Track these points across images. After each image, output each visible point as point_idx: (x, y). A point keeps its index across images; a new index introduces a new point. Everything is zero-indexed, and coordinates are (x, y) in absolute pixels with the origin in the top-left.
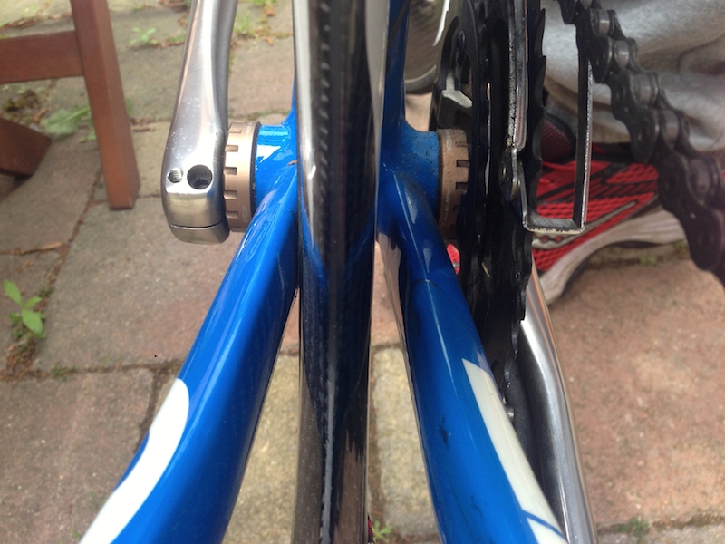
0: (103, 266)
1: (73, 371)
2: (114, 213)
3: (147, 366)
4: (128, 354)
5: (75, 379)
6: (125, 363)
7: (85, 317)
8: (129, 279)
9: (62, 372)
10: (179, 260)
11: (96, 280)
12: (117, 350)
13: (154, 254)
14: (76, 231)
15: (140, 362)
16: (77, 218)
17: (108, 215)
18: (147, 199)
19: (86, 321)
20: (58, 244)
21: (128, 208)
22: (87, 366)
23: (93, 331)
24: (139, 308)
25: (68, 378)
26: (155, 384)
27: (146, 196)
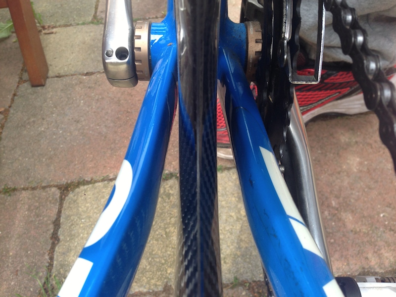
0: (29, 123)
1: (15, 190)
2: (33, 88)
3: (55, 186)
4: (45, 179)
5: (16, 195)
6: (44, 184)
7: (20, 156)
8: (44, 132)
9: (8, 190)
10: (72, 119)
11: (25, 132)
12: (39, 176)
13: (58, 115)
14: (13, 100)
15: (52, 184)
16: (13, 92)
17: (30, 90)
18: (53, 79)
19: (20, 158)
20: (2, 109)
21: (42, 85)
22: (22, 186)
23: (24, 165)
24: (50, 150)
25: (12, 194)
26: (61, 197)
27: (52, 77)
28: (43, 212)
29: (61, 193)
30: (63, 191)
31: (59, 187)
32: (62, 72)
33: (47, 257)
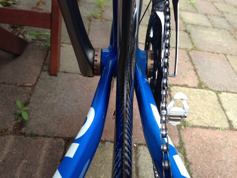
0: (47, 96)
1: (37, 135)
2: (50, 76)
3: (62, 138)
4: (56, 132)
5: (38, 139)
6: (55, 135)
7: (41, 115)
8: (56, 103)
9: (33, 135)
10: (73, 99)
11: (45, 101)
12: (53, 130)
13: (65, 95)
14: (37, 80)
15: (60, 136)
16: (38, 76)
17: (48, 77)
18: (62, 73)
19: (41, 117)
20: (31, 85)
21: (56, 75)
22: (42, 134)
23: (44, 121)
24: (60, 115)
25: (35, 138)
26: (65, 145)
27: (61, 72)
28: (54, 153)
29: (65, 143)
30: (67, 141)
31: (65, 139)
32: (67, 70)
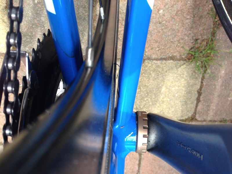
31: (196, 120)
33: (204, 84)
